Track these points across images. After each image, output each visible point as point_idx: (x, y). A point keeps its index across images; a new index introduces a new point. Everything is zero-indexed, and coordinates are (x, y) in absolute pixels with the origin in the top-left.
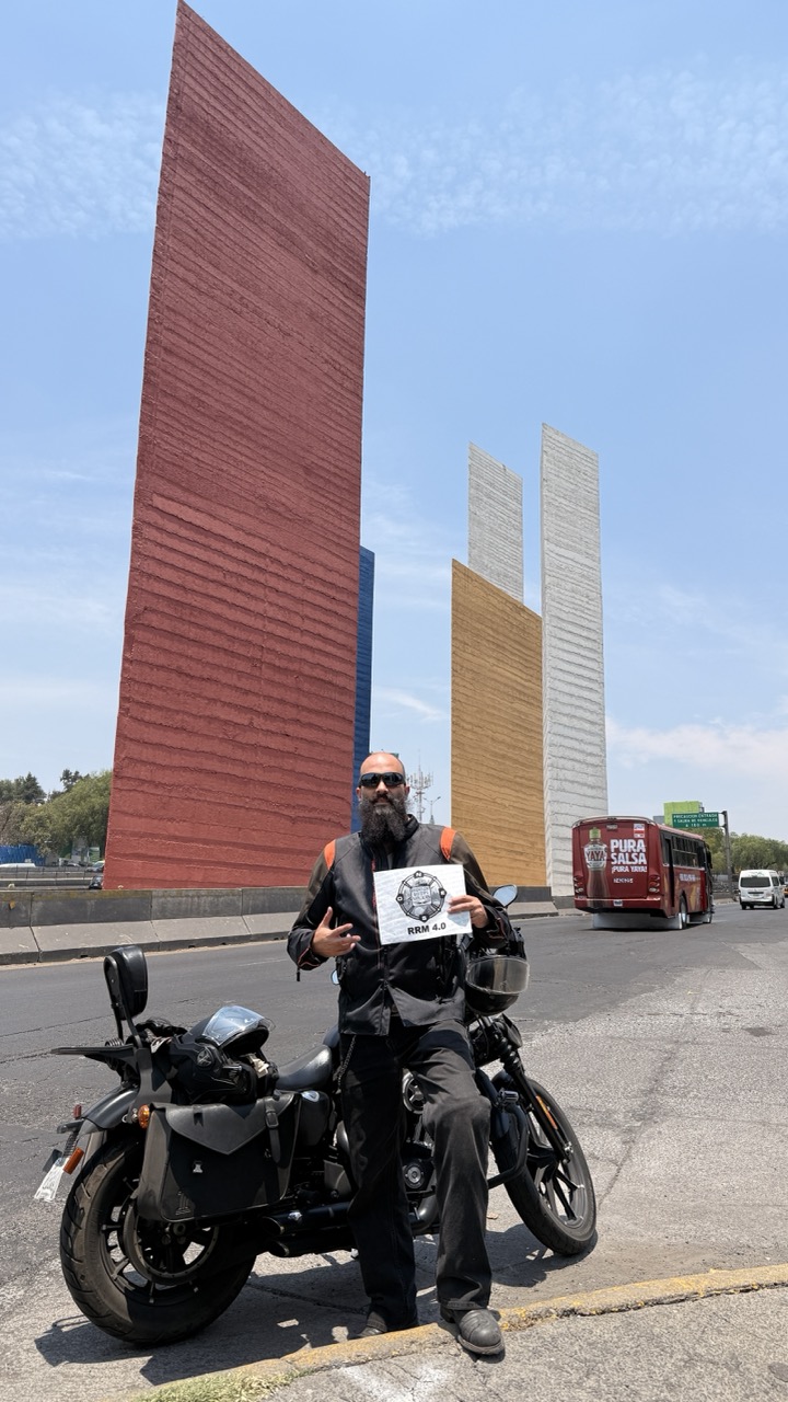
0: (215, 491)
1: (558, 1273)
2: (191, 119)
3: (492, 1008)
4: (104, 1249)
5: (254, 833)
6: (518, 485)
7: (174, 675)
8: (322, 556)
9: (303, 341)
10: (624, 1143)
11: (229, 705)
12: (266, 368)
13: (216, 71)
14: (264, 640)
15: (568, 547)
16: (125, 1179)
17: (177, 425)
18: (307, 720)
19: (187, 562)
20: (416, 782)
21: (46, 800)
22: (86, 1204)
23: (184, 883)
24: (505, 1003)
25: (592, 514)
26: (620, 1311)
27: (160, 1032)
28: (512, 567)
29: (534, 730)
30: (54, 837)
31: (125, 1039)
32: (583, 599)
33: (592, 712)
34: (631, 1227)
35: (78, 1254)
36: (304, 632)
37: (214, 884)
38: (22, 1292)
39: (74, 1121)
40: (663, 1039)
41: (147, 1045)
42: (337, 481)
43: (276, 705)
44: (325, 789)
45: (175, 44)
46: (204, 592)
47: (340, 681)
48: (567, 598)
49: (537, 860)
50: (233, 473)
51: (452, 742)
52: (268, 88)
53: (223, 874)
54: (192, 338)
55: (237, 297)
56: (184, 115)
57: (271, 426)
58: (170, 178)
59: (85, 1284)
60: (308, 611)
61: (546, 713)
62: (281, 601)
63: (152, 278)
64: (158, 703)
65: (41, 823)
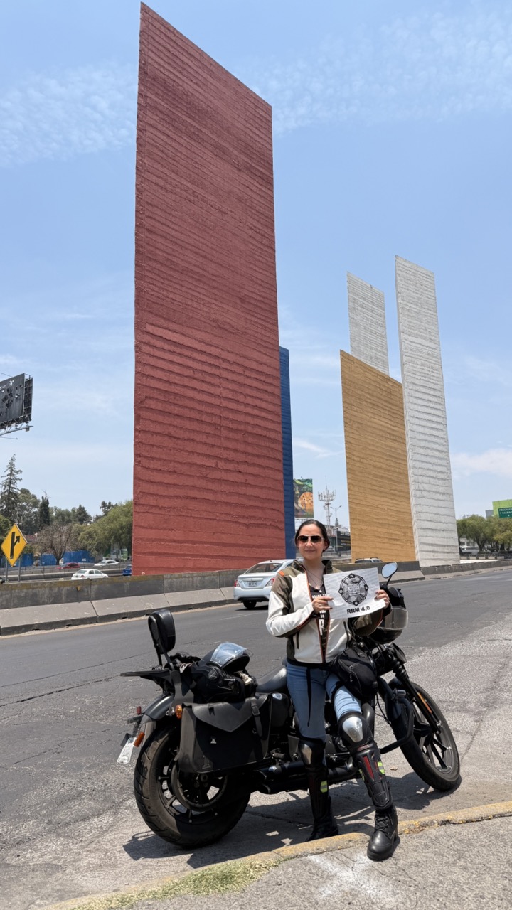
0: (184, 319)
1: (438, 801)
2: (154, 79)
3: (385, 639)
4: (160, 791)
5: (223, 536)
6: (381, 297)
7: (166, 438)
8: (255, 355)
9: (235, 216)
10: (476, 721)
11: (202, 454)
12: (212, 236)
13: (168, 46)
14: (221, 412)
15: (417, 336)
16: (170, 749)
17: (158, 278)
18: (252, 462)
19: (170, 365)
20: (325, 496)
21: (92, 521)
22: (148, 764)
23: (182, 569)
24: (393, 636)
25: (432, 313)
26: (477, 821)
27: (184, 660)
28: (380, 352)
29: (401, 459)
30: (99, 544)
31: (164, 666)
32: (429, 369)
33: (440, 444)
34: (483, 773)
35: (145, 794)
36: (247, 405)
37: (200, 569)
38: (112, 819)
39: (137, 716)
40: (498, 655)
41: (177, 669)
42: (262, 305)
43: (232, 453)
44: (266, 505)
45: (141, 32)
46: (182, 384)
47: (272, 435)
48: (418, 370)
49: (409, 544)
50: (195, 306)
51: (347, 469)
52: (202, 53)
53: (205, 562)
54: (164, 221)
55: (190, 192)
56: (150, 77)
57: (217, 274)
58: (144, 119)
59: (151, 812)
60: (248, 391)
61: (408, 447)
62: (231, 386)
63: (136, 185)
64: (157, 456)
65: (90, 536)
